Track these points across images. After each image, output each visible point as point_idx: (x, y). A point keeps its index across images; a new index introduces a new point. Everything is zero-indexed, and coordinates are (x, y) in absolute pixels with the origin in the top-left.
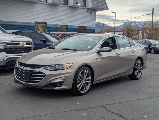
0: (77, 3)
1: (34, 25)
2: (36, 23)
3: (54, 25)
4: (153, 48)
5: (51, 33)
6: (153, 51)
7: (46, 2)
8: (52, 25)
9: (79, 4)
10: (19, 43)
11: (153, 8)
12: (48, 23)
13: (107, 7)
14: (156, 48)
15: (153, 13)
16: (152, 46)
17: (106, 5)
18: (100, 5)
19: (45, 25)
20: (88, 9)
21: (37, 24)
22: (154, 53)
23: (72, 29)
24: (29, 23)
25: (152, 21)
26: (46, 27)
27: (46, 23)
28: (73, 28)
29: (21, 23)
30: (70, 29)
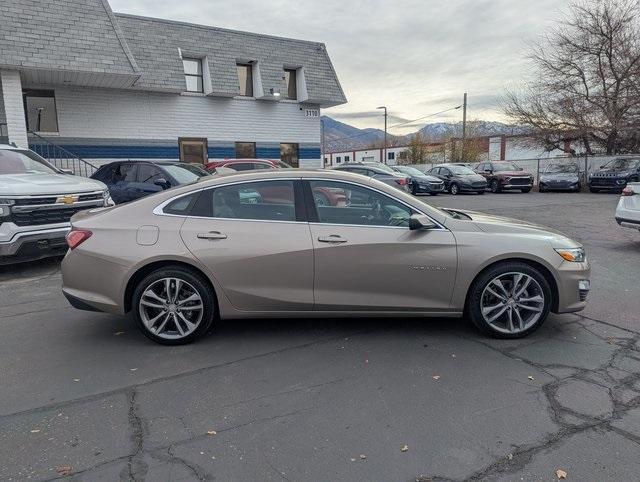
0: (272, 91)
1: (177, 145)
2: (181, 139)
3: (224, 143)
4: (454, 183)
5: (192, 164)
6: (454, 189)
7: (203, 92)
8: (219, 142)
9: (276, 94)
10: (56, 199)
11: (465, 95)
12: (209, 139)
13: (343, 97)
14: (462, 183)
15: (465, 104)
16: (453, 179)
17: (342, 93)
18: (327, 94)
19: (202, 143)
20: (301, 103)
21: (184, 143)
22: (458, 194)
23: (265, 149)
25: (464, 122)
26: (204, 148)
27: (205, 140)
28: (267, 147)
29: (147, 141)
30: (261, 149)
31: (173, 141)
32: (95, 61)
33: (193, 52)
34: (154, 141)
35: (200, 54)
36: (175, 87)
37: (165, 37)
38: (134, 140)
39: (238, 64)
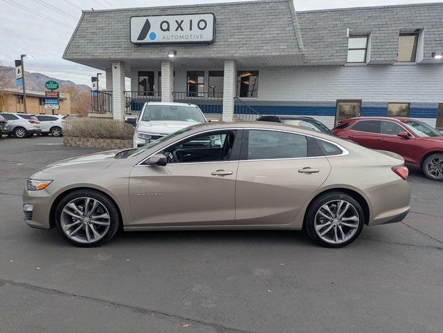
0: (433, 54)
1: (335, 106)
2: (338, 101)
3: (377, 103)
7: (365, 62)
8: (373, 103)
9: (438, 57)
12: (363, 101)
19: (357, 104)
21: (340, 104)
23: (420, 109)
24: (326, 103)
26: (358, 107)
27: (360, 101)
28: (423, 107)
29: (312, 102)
30: (415, 109)
31: (331, 103)
32: (275, 47)
33: (360, 30)
34: (317, 103)
35: (366, 31)
36: (338, 60)
37: (338, 22)
38: (303, 102)
39: (401, 35)
